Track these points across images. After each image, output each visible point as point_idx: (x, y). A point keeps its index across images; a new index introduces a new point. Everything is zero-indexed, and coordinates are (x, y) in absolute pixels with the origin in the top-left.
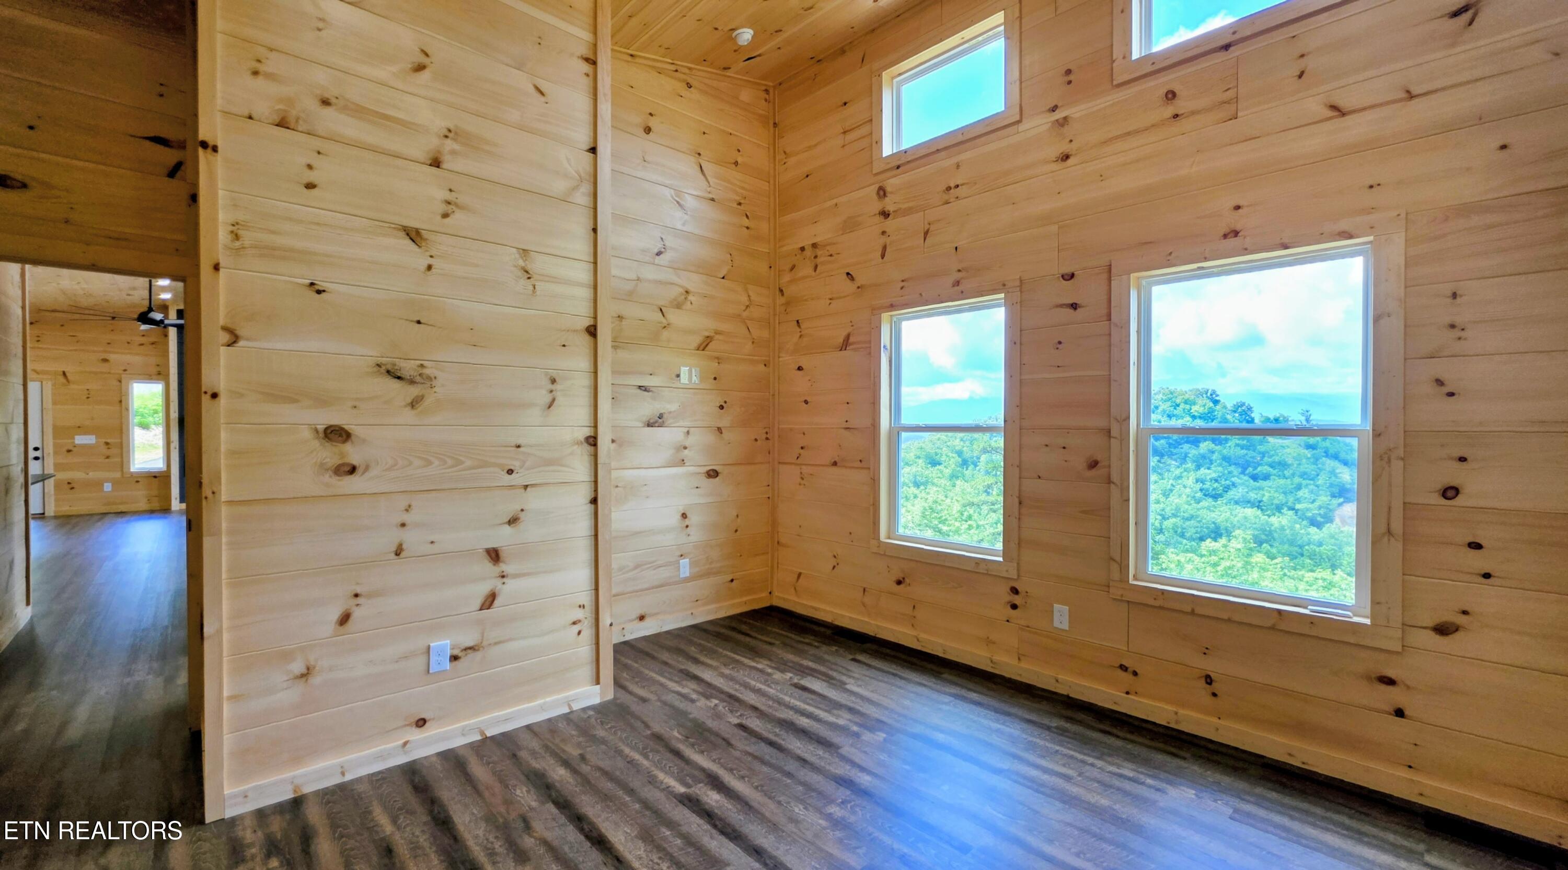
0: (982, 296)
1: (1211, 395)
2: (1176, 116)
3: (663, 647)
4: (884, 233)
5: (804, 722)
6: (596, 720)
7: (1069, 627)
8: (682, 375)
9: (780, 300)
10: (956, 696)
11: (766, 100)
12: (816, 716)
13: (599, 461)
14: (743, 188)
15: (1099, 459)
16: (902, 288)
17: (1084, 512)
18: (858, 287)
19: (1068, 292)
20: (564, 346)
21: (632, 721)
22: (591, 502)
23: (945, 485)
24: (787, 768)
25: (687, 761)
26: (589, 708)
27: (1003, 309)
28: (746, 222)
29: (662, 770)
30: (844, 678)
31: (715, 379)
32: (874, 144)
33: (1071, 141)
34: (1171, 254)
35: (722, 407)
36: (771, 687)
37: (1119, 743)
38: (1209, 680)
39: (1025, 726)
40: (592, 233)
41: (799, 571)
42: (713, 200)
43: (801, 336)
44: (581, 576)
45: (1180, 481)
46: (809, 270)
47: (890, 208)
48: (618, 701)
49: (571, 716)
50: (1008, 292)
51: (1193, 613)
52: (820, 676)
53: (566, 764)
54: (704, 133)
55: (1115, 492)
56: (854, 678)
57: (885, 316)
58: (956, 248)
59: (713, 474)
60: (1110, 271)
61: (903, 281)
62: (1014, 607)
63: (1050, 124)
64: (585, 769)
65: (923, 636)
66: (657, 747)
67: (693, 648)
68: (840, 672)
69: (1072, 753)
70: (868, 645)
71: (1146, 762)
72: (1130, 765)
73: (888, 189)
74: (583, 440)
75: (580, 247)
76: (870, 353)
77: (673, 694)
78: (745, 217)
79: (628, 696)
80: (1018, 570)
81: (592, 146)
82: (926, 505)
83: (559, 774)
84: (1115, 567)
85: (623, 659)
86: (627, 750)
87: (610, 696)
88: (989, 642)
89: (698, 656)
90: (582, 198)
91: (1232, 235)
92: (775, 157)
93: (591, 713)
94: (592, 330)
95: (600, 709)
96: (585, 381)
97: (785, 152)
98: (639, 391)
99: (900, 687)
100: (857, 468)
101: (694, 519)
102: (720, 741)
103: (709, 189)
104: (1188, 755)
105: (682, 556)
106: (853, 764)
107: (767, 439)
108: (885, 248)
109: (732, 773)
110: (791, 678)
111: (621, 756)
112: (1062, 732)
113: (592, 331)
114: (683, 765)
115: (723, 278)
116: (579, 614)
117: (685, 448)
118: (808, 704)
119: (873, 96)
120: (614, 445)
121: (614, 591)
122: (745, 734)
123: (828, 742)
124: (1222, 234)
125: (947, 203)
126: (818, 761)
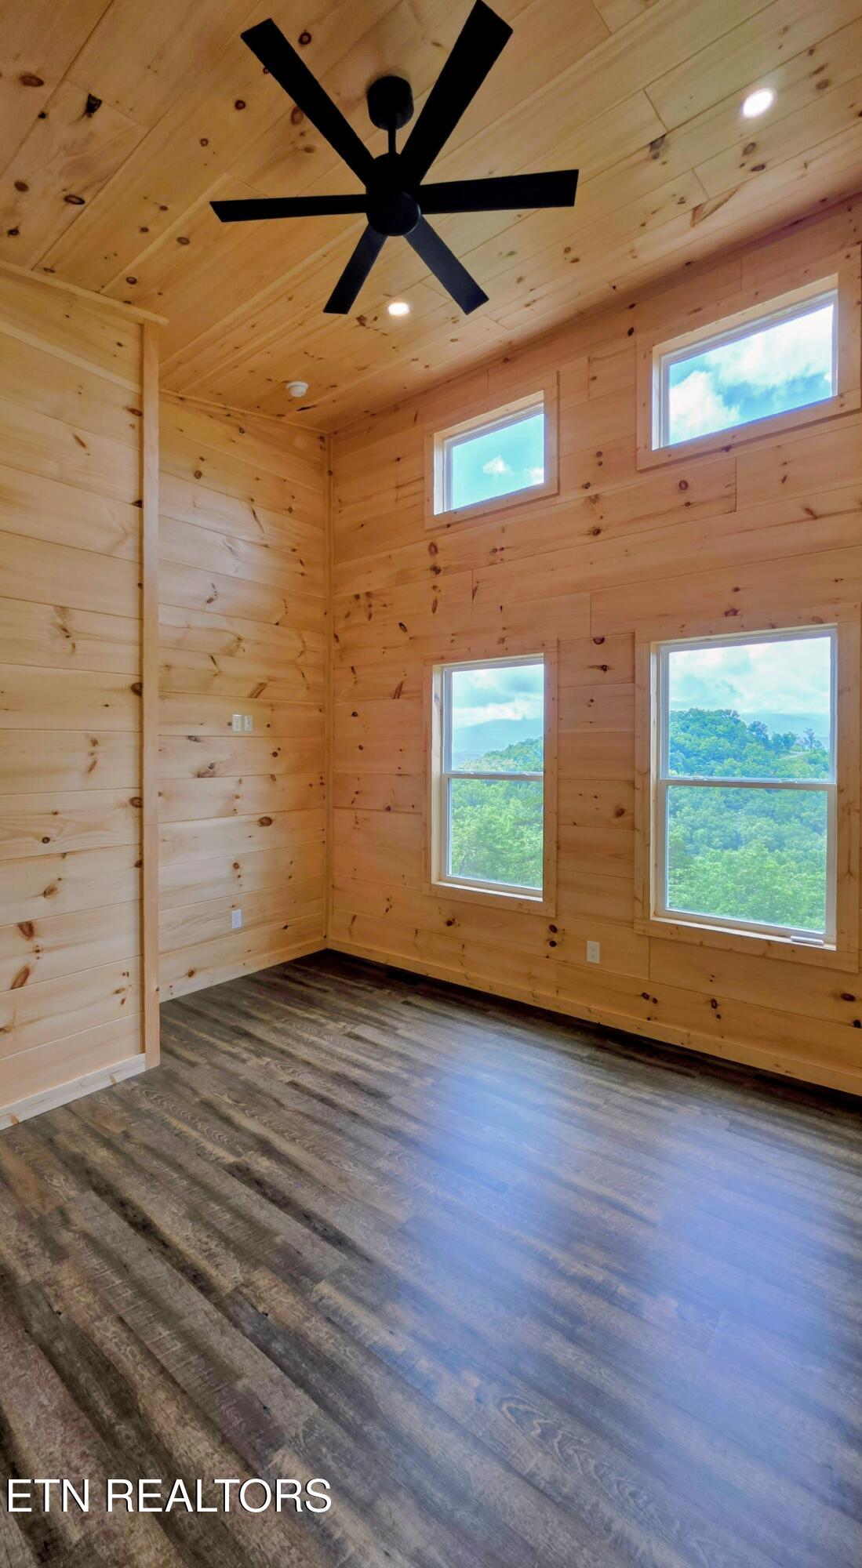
0: (525, 654)
1: (733, 715)
2: (688, 504)
3: (214, 1003)
4: (435, 587)
5: (355, 1074)
6: (141, 1092)
7: (600, 961)
8: (234, 724)
9: (336, 646)
10: (500, 1033)
11: (321, 448)
12: (368, 1066)
13: (145, 823)
14: (297, 534)
15: (625, 808)
16: (452, 641)
17: (614, 856)
18: (411, 638)
19: (599, 656)
20: (107, 706)
21: (180, 1089)
22: (136, 866)
23: (500, 804)
24: (338, 1125)
25: (238, 1128)
26: (133, 1079)
27: (542, 666)
28: (301, 569)
29: (211, 1140)
30: (395, 1023)
31: (269, 726)
32: (426, 501)
33: (602, 517)
34: (683, 626)
35: (275, 754)
36: (324, 1039)
37: (640, 1067)
38: (714, 1004)
39: (562, 1058)
40: (138, 588)
41: (354, 913)
42: (266, 546)
43: (355, 682)
44: (126, 942)
45: (707, 795)
46: (363, 618)
47: (441, 565)
48: (165, 1068)
49: (114, 1089)
50: (547, 651)
51: (701, 944)
52: (372, 1023)
53: (108, 1144)
54: (258, 479)
55: (638, 836)
56: (405, 1022)
57: (436, 668)
58: (501, 607)
59: (266, 822)
60: (633, 637)
61: (453, 635)
62: (553, 944)
63: (583, 500)
64: (128, 1147)
65: (472, 974)
66: (206, 1115)
67: (245, 1002)
68: (392, 1017)
69: (600, 1081)
70: (420, 986)
71: (662, 1084)
72: (648, 1089)
73: (439, 546)
74: (127, 802)
75: (126, 603)
76: (421, 702)
77: (223, 1055)
78: (299, 564)
79: (177, 1062)
80: (557, 910)
81: (138, 499)
82: (481, 825)
83: (99, 1156)
84: (638, 906)
85: (170, 1020)
86: (174, 1122)
87: (156, 1062)
88: (531, 978)
89: (250, 1010)
90: (127, 552)
91: (732, 613)
92: (330, 505)
93: (136, 1084)
94: (138, 688)
95: (146, 1079)
96: (130, 741)
97: (340, 501)
98: (188, 741)
99: (449, 1028)
100: (409, 813)
101: (246, 868)
102: (272, 1103)
103: (263, 535)
104: (696, 1074)
105: (233, 906)
106: (403, 1113)
107: (322, 784)
108: (435, 603)
109: (283, 1136)
110: (344, 1027)
111: (169, 1129)
112: (592, 1060)
113: (137, 690)
114: (233, 1132)
115: (277, 624)
116: (124, 982)
117: (237, 797)
118: (360, 1053)
119: (423, 453)
120: (161, 798)
121: (161, 949)
122: (298, 1092)
123: (378, 1092)
124: (724, 611)
125: (492, 564)
126: (368, 1114)
